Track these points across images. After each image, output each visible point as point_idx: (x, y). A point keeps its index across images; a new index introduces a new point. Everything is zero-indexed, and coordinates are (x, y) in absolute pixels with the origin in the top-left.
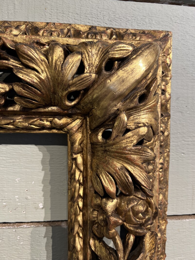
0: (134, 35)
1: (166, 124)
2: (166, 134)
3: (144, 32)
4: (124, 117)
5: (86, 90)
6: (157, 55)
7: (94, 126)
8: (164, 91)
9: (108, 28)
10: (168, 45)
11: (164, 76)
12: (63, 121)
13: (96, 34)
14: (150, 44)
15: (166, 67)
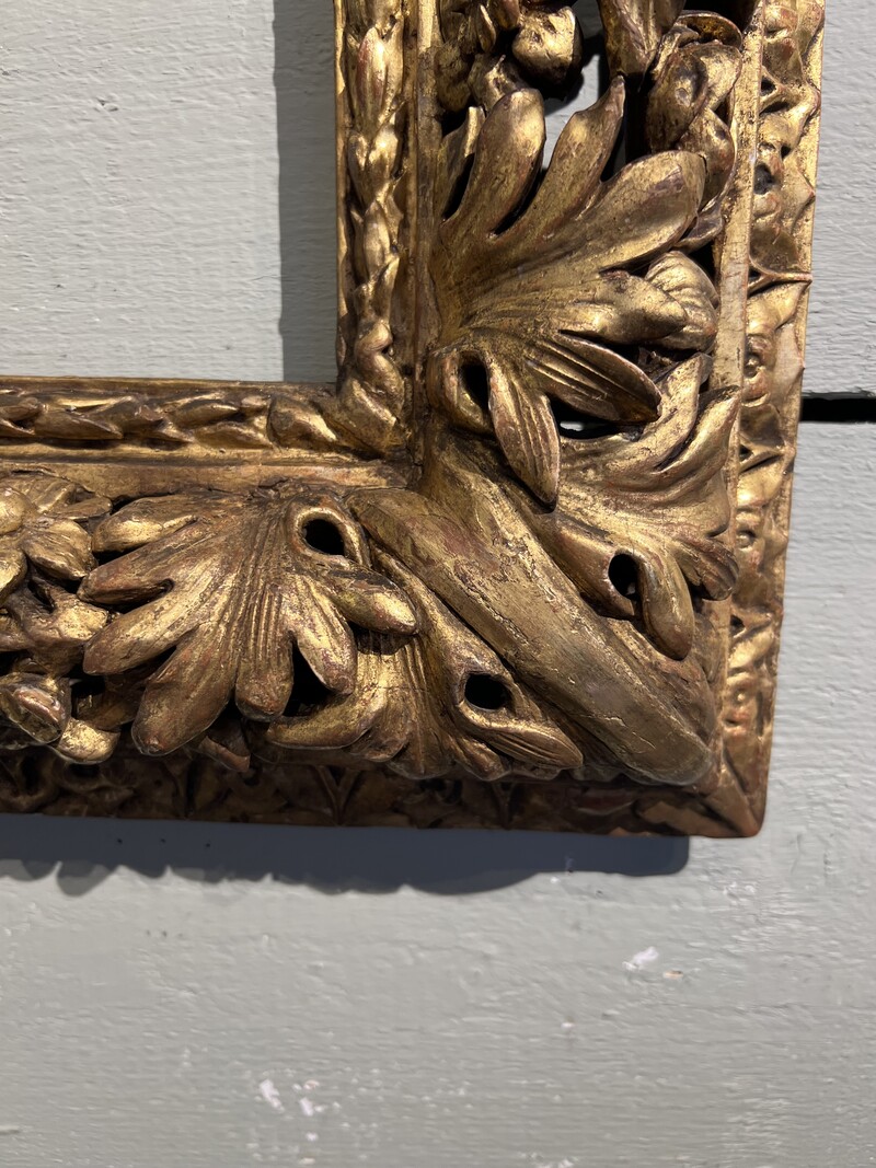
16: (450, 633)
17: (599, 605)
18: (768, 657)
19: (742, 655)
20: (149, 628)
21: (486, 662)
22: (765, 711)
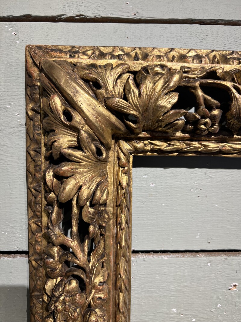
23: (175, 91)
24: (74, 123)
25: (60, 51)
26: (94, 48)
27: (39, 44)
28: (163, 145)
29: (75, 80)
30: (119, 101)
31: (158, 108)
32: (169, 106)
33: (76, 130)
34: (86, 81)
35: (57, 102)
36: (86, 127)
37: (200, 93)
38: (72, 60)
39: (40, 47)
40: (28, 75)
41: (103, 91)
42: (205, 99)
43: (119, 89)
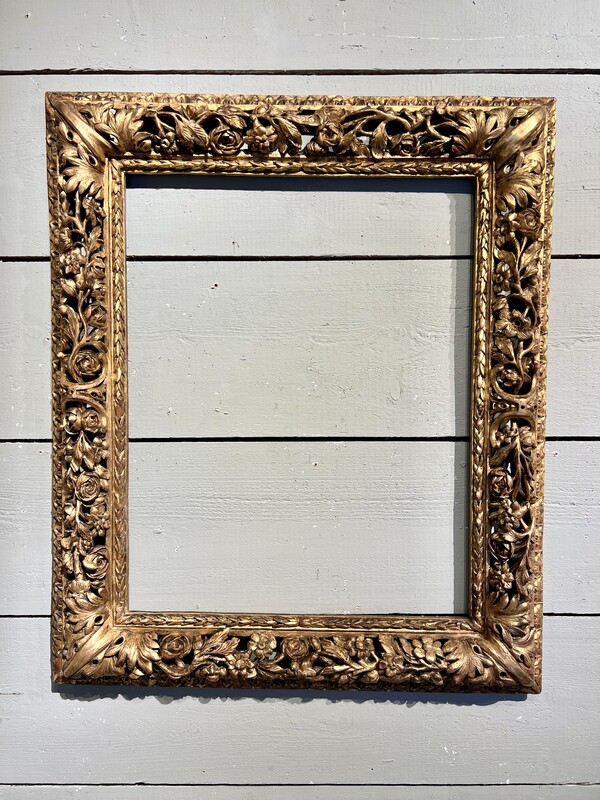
0: (527, 102)
1: (551, 169)
2: (551, 177)
3: (534, 99)
4: (522, 154)
5: (497, 139)
6: (544, 114)
7: (500, 165)
8: (549, 144)
9: (507, 98)
10: (553, 108)
11: (550, 132)
12: (477, 165)
13: (499, 103)
14: (539, 107)
15: (552, 125)
16: (499, 667)
17: (518, 661)
18: (540, 663)
19: (536, 663)
20: (455, 666)
21: (503, 670)
22: (540, 672)
23: (141, 119)
24: (74, 140)
25: (69, 96)
26: (94, 93)
27: (54, 91)
28: (143, 163)
29: (75, 113)
30: (104, 126)
31: (129, 131)
32: (136, 129)
33: (75, 144)
34: (83, 114)
35: (64, 127)
36: (82, 143)
37: (158, 121)
38: (77, 102)
39: (55, 94)
40: (48, 113)
41: (93, 119)
42: (162, 126)
43: (105, 119)
